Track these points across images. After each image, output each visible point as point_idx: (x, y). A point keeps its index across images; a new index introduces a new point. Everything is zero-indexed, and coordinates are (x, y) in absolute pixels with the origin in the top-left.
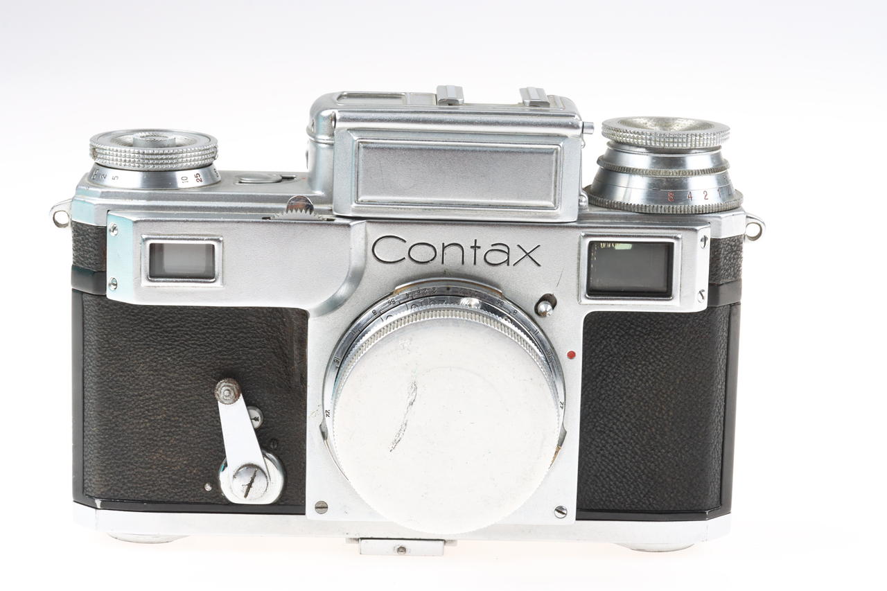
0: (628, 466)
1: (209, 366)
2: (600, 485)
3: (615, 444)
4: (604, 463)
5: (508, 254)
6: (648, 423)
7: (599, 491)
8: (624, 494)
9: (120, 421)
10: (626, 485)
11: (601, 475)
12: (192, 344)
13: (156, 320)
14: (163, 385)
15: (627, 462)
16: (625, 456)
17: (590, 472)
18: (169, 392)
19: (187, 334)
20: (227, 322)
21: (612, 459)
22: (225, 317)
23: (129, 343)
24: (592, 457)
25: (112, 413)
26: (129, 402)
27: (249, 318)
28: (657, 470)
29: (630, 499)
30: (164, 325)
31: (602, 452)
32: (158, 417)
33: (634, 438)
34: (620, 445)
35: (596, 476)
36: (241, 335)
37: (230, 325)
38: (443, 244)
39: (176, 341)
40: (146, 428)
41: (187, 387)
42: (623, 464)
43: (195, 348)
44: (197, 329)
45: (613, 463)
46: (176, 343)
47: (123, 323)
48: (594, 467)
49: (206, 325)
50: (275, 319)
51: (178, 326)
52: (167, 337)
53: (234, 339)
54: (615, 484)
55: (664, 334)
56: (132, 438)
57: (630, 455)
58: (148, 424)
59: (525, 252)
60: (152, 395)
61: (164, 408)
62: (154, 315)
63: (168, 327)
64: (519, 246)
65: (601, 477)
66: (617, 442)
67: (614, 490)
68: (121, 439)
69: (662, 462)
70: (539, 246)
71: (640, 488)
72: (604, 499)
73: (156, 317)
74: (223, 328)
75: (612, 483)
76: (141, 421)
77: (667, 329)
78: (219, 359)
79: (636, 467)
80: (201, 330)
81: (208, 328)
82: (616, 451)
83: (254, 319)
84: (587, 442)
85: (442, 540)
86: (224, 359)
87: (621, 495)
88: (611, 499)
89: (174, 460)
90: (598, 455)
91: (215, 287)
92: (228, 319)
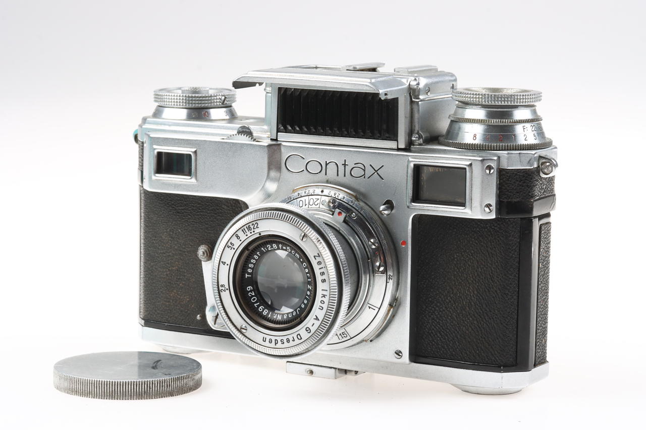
0: (449, 327)
1: (201, 237)
2: (431, 339)
3: (440, 311)
4: (434, 324)
5: (364, 171)
6: (461, 297)
7: (431, 344)
8: (446, 348)
9: (154, 269)
10: (447, 341)
11: (432, 333)
12: (192, 222)
13: (173, 204)
14: (176, 247)
15: (448, 324)
16: (447, 321)
17: (425, 329)
18: (180, 252)
19: (189, 215)
20: (211, 208)
21: (439, 322)
22: (209, 205)
23: (158, 218)
24: (426, 319)
25: (150, 264)
26: (158, 257)
27: (223, 206)
28: (467, 332)
29: (450, 352)
30: (177, 208)
31: (432, 316)
32: (174, 268)
33: (453, 308)
34: (444, 312)
35: (428, 333)
36: (218, 217)
37: (212, 210)
38: (326, 162)
39: (183, 219)
40: (167, 275)
41: (189, 249)
42: (446, 326)
43: (194, 224)
44: (195, 212)
45: (439, 324)
46: (183, 220)
47: (155, 205)
48: (427, 326)
49: (200, 209)
50: (237, 208)
51: (185, 209)
52: (179, 216)
53: (215, 220)
54: (440, 339)
55: (471, 235)
56: (160, 282)
57: (450, 320)
58: (168, 273)
59: (375, 170)
60: (170, 254)
61: (177, 263)
62: (171, 201)
63: (179, 209)
64: (371, 165)
65: (432, 334)
66: (441, 310)
67: (440, 344)
68: (154, 281)
69: (470, 326)
70: (383, 166)
71: (456, 344)
72: (434, 349)
73: (173, 202)
74: (208, 212)
75: (438, 339)
76: (165, 270)
77: (473, 231)
78: (206, 233)
79: (454, 328)
80: (197, 212)
81: (200, 212)
82: (441, 316)
83: (225, 207)
84: (423, 308)
85: (334, 368)
86: (209, 233)
87: (444, 347)
88: (438, 350)
89: (182, 298)
90: (430, 318)
91: (192, 182)
92: (211, 207)
